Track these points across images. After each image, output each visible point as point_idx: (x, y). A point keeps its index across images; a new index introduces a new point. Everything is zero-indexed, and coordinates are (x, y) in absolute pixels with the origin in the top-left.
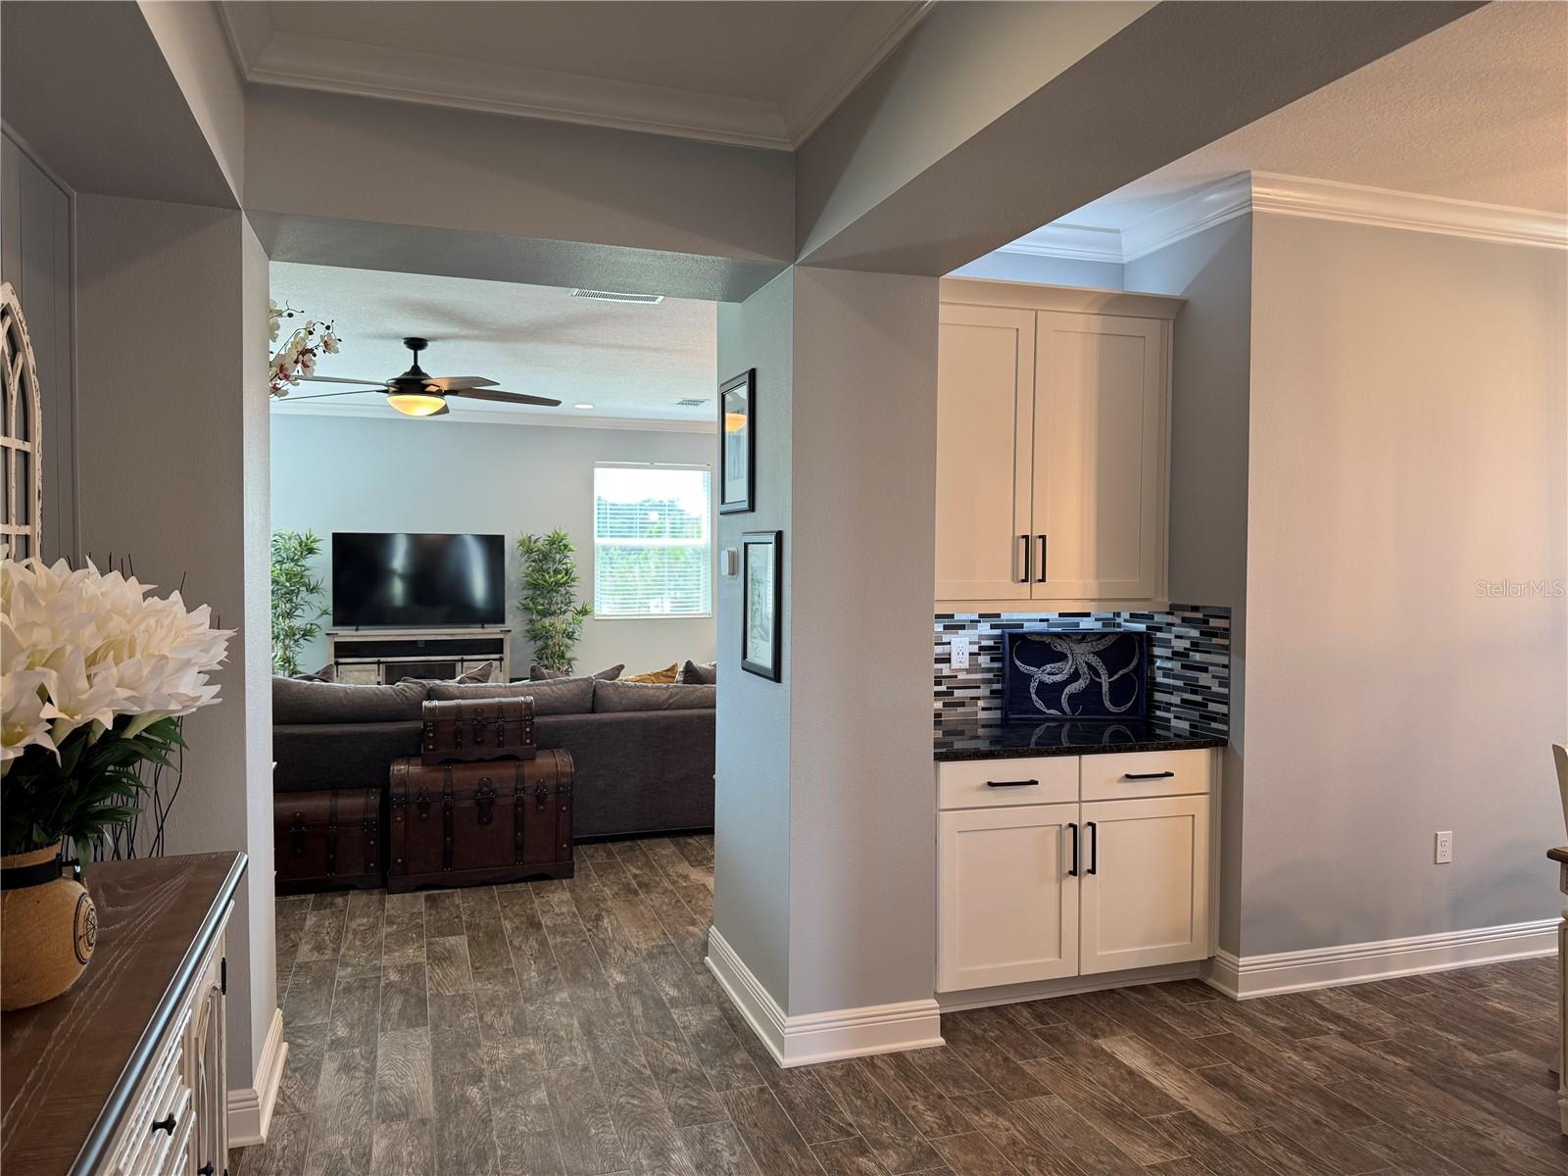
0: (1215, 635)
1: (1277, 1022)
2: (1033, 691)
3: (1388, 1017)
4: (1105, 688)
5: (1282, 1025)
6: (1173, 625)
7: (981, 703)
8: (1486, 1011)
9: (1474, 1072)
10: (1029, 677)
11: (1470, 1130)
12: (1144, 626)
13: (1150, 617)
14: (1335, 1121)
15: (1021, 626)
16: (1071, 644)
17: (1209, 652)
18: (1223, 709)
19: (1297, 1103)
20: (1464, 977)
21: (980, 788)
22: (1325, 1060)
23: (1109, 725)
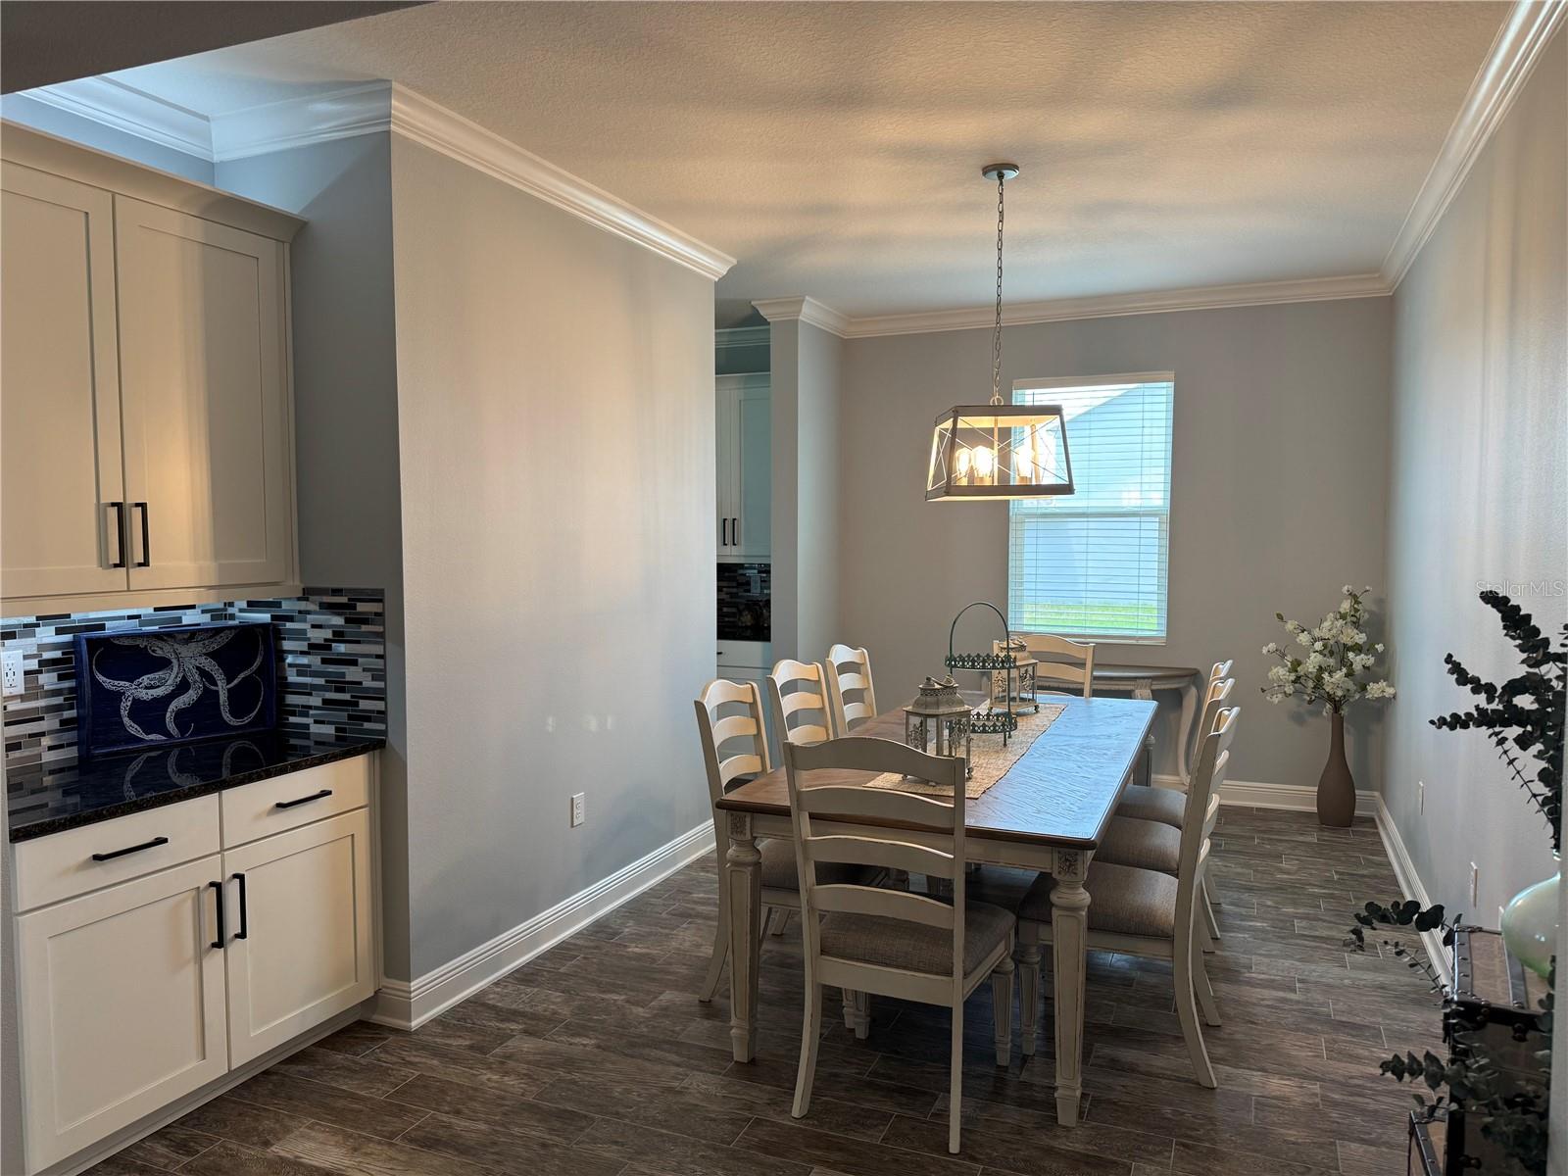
0: (366, 621)
1: (460, 1042)
2: (124, 713)
3: (557, 997)
4: (223, 697)
5: (467, 1043)
6: (308, 612)
7: (46, 741)
8: (630, 958)
9: (647, 1027)
10: (118, 696)
11: (670, 1090)
12: (269, 615)
13: (277, 604)
14: (558, 1136)
15: (102, 627)
16: (176, 646)
17: (358, 642)
18: (379, 705)
19: (516, 1130)
20: (600, 928)
21: (83, 866)
22: (523, 1068)
23: (231, 743)
